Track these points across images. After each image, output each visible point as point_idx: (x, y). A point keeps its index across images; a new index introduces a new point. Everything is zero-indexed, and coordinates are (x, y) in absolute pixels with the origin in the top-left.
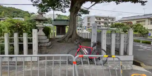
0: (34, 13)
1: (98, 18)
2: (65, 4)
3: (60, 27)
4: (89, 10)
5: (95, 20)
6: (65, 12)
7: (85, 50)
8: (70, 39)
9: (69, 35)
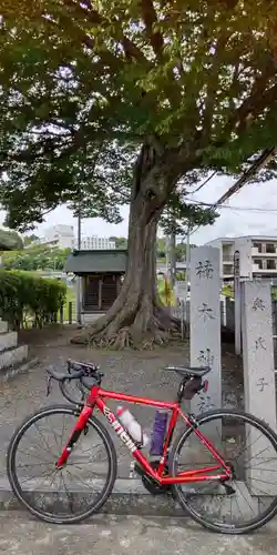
0: (37, 238)
1: (264, 245)
2: (116, 190)
3: (98, 279)
4: (217, 211)
5: (250, 252)
6: (119, 220)
7: (127, 417)
8: (126, 328)
9: (123, 312)
